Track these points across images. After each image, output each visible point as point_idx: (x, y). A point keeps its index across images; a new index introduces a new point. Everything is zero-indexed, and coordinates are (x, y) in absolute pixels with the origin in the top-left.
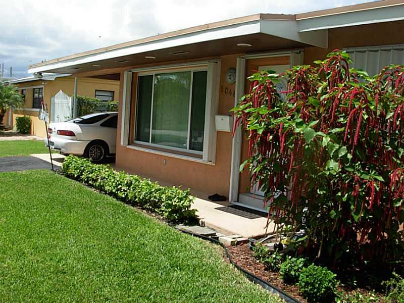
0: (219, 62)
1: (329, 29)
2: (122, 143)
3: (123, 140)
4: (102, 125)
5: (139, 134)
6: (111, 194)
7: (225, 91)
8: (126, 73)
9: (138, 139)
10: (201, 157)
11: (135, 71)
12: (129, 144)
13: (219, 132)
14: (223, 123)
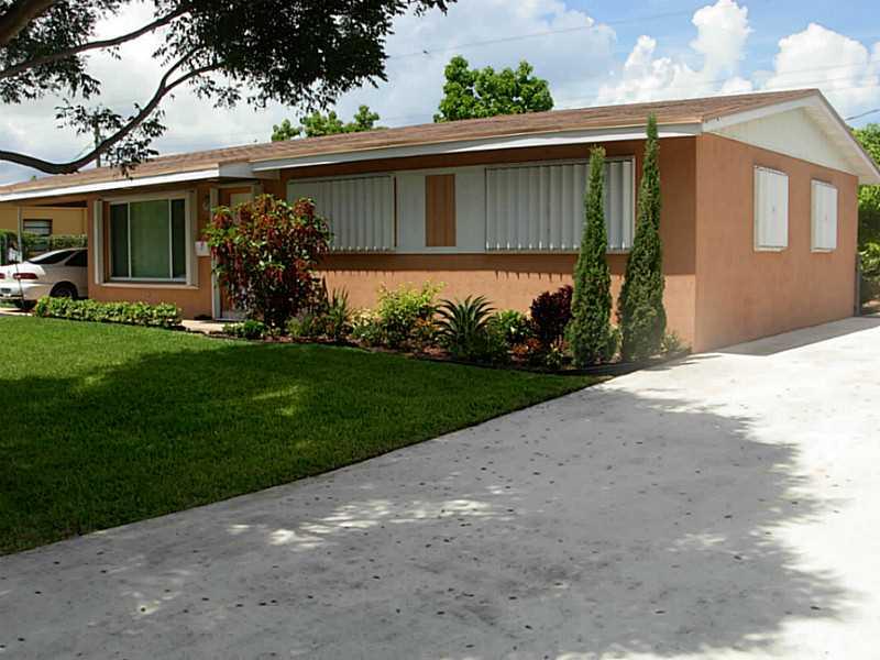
0: (196, 192)
1: (281, 170)
2: (97, 282)
3: (97, 277)
4: (67, 264)
5: (116, 269)
6: (104, 321)
7: (203, 218)
8: (96, 203)
9: (115, 275)
10: (184, 283)
11: (106, 200)
12: (105, 282)
13: (201, 258)
14: (203, 249)
